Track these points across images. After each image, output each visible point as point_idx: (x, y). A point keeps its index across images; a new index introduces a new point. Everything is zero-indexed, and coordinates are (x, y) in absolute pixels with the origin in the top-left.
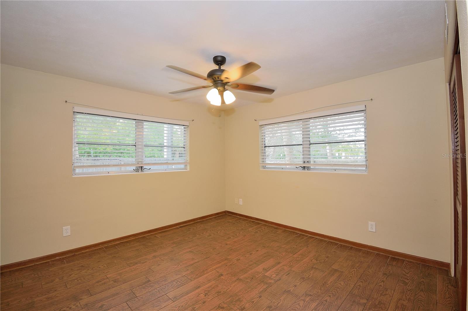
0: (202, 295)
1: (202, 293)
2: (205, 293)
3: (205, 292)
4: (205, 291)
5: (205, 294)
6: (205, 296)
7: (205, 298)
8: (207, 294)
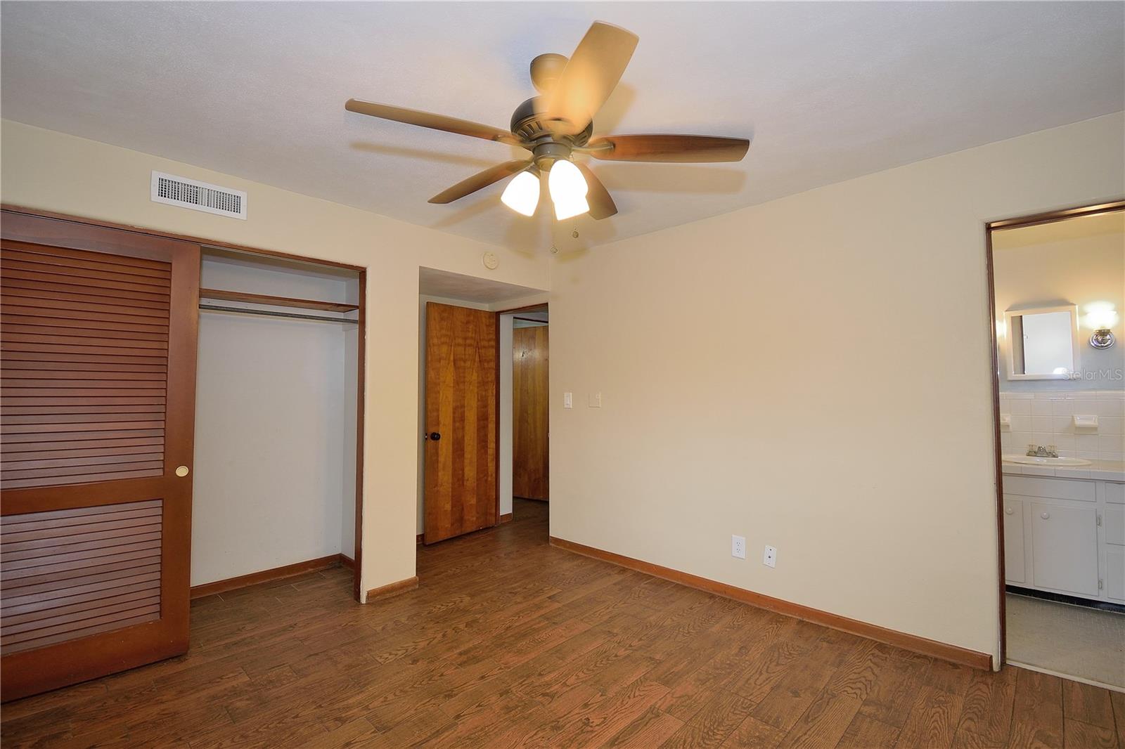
0: (597, 722)
1: (597, 728)
2: (592, 727)
3: (590, 729)
4: (592, 731)
5: (591, 725)
6: (588, 719)
7: (587, 714)
8: (587, 725)
